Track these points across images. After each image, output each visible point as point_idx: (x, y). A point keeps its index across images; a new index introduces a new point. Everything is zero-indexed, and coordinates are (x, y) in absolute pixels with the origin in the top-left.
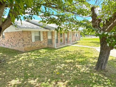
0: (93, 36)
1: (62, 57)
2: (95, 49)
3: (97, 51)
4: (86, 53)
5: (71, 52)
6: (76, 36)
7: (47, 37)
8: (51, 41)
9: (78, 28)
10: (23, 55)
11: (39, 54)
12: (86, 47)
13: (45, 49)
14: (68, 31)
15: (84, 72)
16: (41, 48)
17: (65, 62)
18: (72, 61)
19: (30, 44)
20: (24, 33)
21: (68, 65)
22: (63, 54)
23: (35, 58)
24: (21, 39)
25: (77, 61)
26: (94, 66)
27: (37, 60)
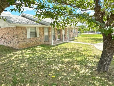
0: (90, 32)
1: (59, 55)
2: (94, 46)
3: (96, 48)
4: (84, 50)
5: (68, 49)
6: (74, 32)
7: (44, 33)
8: (47, 38)
9: (77, 22)
10: (17, 53)
11: (35, 52)
12: (84, 43)
13: (41, 46)
14: (65, 26)
15: (85, 74)
16: (38, 45)
17: (63, 62)
18: (70, 60)
19: (25, 41)
20: (18, 28)
21: (66, 66)
22: (60, 52)
23: (29, 56)
24: (15, 36)
25: (76, 60)
26: (94, 66)
27: (32, 59)
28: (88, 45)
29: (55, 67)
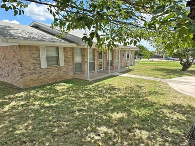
0: (155, 58)
1: (101, 102)
2: (167, 84)
4: (151, 93)
5: (119, 89)
6: (128, 57)
7: (73, 59)
9: (139, 38)
10: (17, 97)
11: (53, 95)
12: (147, 78)
13: (67, 83)
14: (115, 46)
16: (61, 80)
19: (36, 72)
20: (23, 49)
21: (116, 132)
22: (104, 96)
23: (40, 105)
24: (17, 63)
25: (136, 115)
26: (180, 133)
27: (44, 112)
28: (155, 81)
29: (92, 135)
